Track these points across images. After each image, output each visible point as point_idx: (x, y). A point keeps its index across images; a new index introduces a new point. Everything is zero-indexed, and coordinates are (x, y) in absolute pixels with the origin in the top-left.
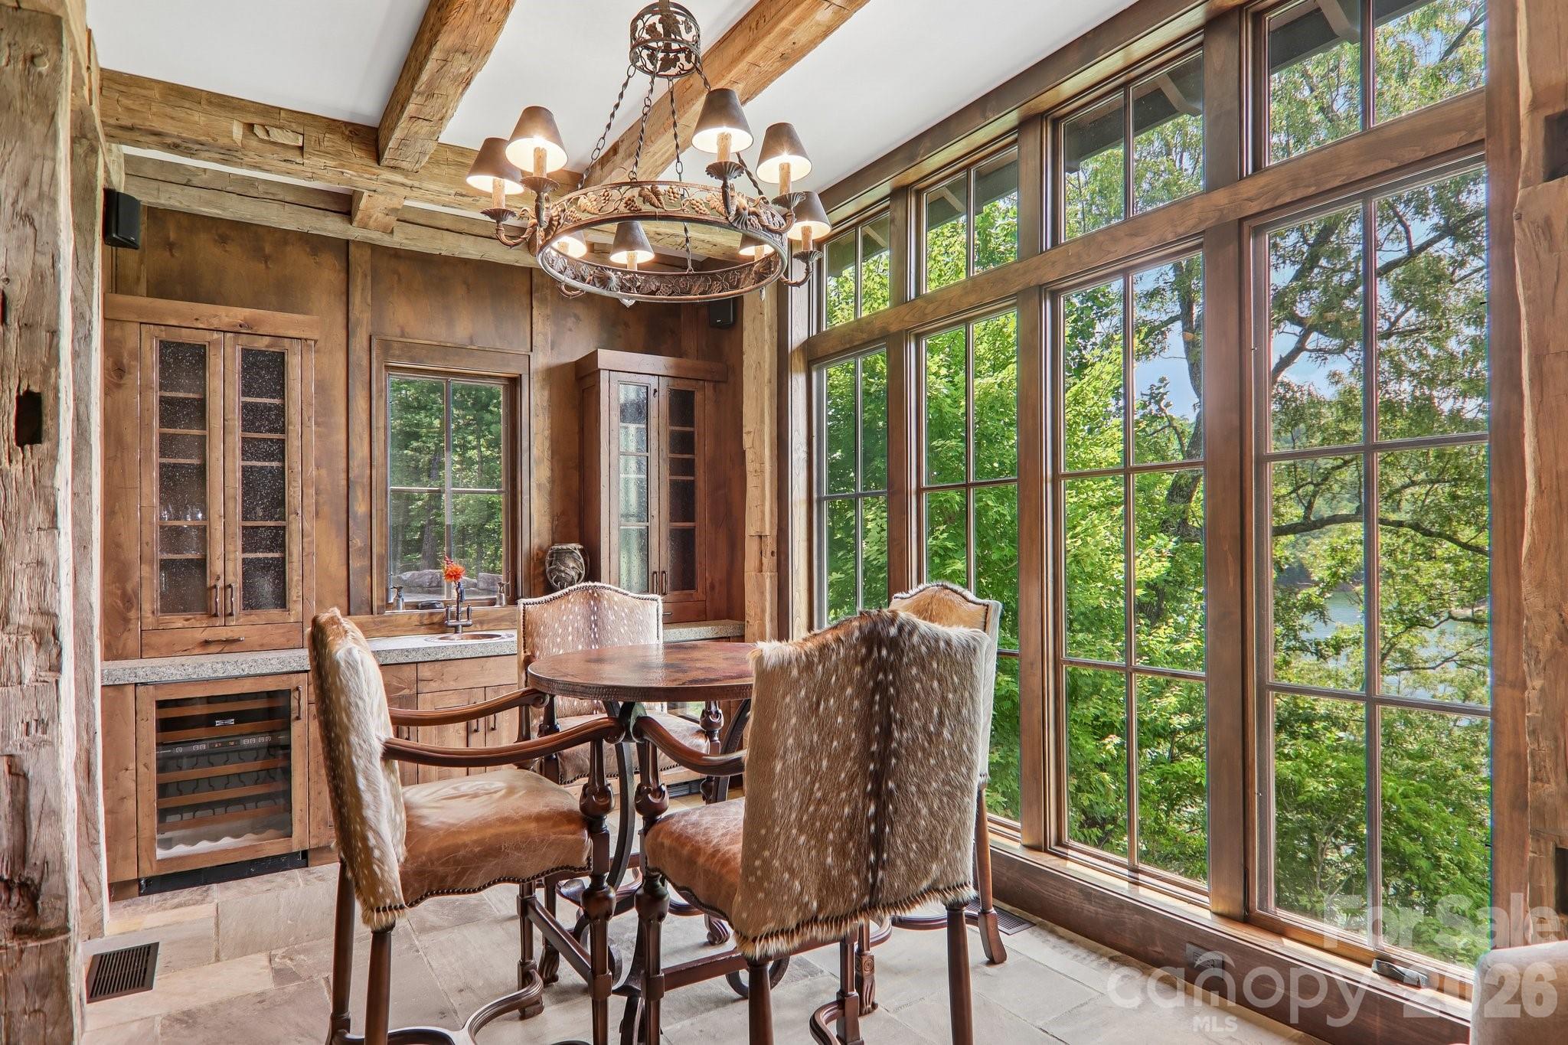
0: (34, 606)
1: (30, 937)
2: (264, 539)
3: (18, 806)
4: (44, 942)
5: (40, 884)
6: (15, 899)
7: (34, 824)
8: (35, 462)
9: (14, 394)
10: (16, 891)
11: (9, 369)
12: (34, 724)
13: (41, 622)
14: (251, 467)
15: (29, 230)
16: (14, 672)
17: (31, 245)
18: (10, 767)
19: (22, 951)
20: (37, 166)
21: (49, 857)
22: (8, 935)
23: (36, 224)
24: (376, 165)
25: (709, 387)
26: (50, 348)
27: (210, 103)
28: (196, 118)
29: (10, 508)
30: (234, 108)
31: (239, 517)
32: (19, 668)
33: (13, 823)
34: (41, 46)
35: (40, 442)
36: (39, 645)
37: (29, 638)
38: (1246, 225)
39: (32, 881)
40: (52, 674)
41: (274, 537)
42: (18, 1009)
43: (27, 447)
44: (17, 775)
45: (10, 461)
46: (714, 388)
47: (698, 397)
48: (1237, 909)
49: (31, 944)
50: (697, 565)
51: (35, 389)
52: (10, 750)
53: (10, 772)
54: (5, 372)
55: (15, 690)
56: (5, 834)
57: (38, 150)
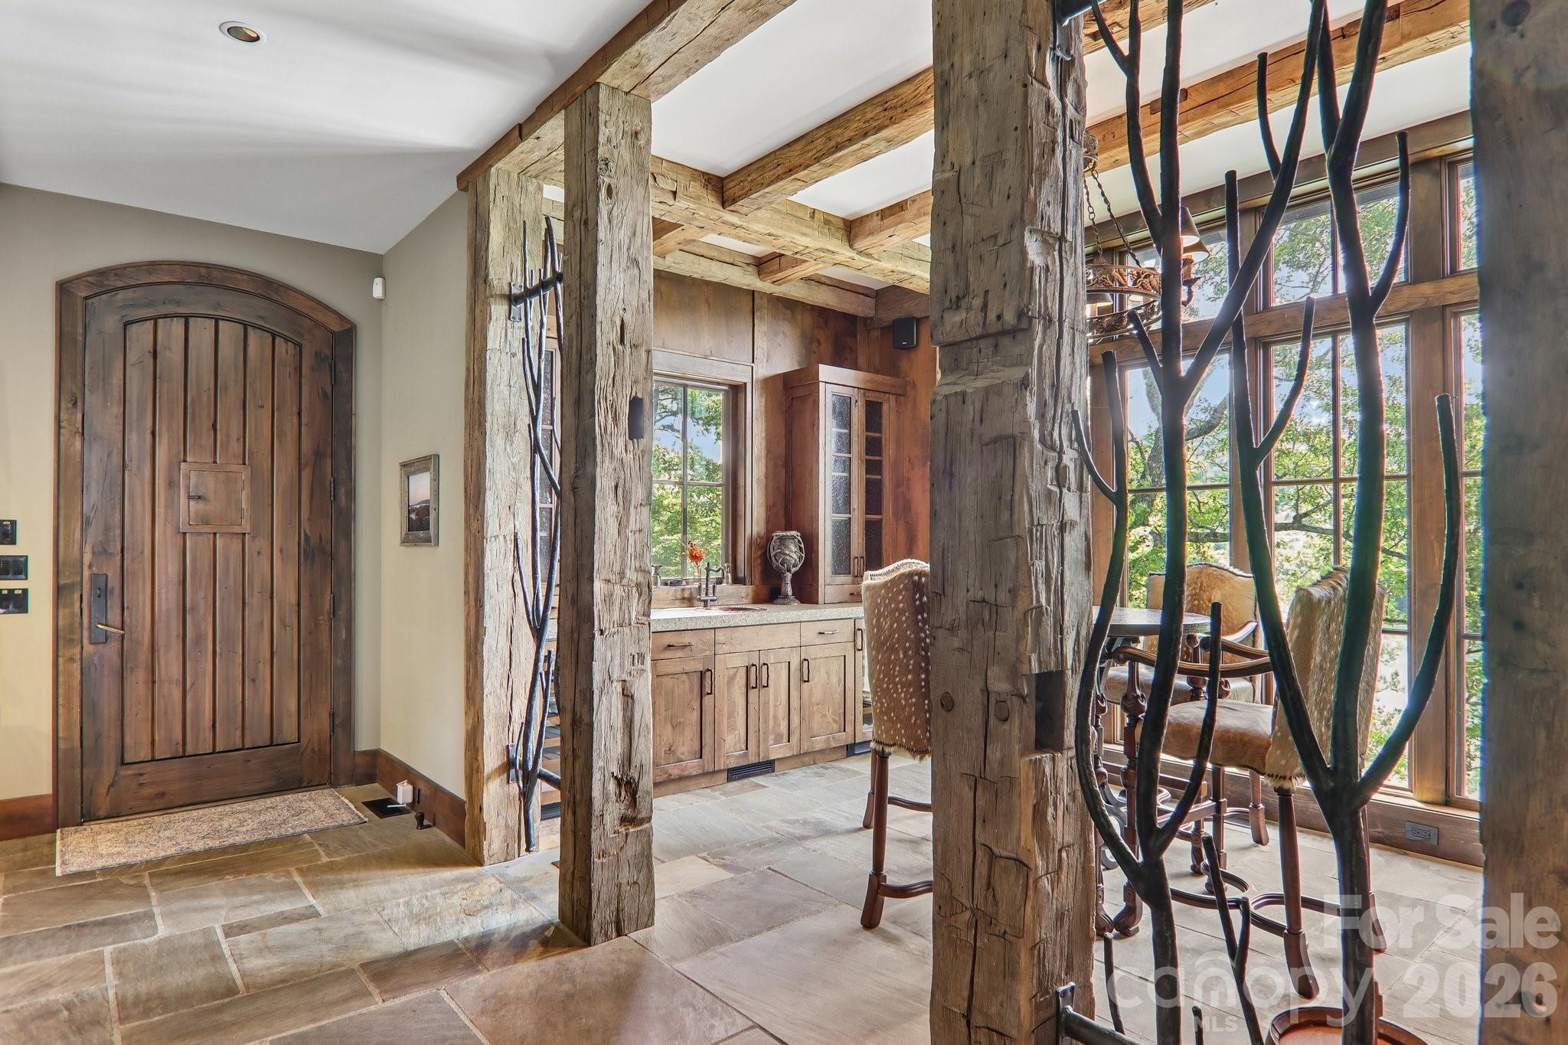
0: (638, 566)
1: (631, 824)
3: (628, 721)
4: (638, 829)
5: (638, 782)
6: (623, 793)
7: (636, 734)
8: (640, 452)
9: (628, 398)
10: (624, 787)
11: (626, 380)
12: (636, 656)
13: (641, 578)
15: (636, 271)
16: (626, 616)
17: (637, 283)
18: (623, 690)
19: (627, 835)
20: (640, 218)
21: (643, 762)
22: (619, 823)
23: (640, 266)
24: (721, 209)
25: (892, 398)
26: (648, 363)
29: (627, 487)
32: (629, 613)
33: (624, 734)
34: (640, 124)
35: (643, 437)
36: (640, 595)
37: (634, 589)
38: (1448, 311)
39: (634, 780)
40: (647, 618)
42: (624, 881)
43: (635, 440)
44: (628, 696)
45: (626, 451)
46: (896, 399)
47: (885, 407)
48: (1440, 798)
49: (631, 830)
50: (884, 552)
51: (640, 396)
52: (625, 677)
53: (623, 694)
54: (624, 382)
55: (627, 630)
56: (619, 742)
57: (640, 208)
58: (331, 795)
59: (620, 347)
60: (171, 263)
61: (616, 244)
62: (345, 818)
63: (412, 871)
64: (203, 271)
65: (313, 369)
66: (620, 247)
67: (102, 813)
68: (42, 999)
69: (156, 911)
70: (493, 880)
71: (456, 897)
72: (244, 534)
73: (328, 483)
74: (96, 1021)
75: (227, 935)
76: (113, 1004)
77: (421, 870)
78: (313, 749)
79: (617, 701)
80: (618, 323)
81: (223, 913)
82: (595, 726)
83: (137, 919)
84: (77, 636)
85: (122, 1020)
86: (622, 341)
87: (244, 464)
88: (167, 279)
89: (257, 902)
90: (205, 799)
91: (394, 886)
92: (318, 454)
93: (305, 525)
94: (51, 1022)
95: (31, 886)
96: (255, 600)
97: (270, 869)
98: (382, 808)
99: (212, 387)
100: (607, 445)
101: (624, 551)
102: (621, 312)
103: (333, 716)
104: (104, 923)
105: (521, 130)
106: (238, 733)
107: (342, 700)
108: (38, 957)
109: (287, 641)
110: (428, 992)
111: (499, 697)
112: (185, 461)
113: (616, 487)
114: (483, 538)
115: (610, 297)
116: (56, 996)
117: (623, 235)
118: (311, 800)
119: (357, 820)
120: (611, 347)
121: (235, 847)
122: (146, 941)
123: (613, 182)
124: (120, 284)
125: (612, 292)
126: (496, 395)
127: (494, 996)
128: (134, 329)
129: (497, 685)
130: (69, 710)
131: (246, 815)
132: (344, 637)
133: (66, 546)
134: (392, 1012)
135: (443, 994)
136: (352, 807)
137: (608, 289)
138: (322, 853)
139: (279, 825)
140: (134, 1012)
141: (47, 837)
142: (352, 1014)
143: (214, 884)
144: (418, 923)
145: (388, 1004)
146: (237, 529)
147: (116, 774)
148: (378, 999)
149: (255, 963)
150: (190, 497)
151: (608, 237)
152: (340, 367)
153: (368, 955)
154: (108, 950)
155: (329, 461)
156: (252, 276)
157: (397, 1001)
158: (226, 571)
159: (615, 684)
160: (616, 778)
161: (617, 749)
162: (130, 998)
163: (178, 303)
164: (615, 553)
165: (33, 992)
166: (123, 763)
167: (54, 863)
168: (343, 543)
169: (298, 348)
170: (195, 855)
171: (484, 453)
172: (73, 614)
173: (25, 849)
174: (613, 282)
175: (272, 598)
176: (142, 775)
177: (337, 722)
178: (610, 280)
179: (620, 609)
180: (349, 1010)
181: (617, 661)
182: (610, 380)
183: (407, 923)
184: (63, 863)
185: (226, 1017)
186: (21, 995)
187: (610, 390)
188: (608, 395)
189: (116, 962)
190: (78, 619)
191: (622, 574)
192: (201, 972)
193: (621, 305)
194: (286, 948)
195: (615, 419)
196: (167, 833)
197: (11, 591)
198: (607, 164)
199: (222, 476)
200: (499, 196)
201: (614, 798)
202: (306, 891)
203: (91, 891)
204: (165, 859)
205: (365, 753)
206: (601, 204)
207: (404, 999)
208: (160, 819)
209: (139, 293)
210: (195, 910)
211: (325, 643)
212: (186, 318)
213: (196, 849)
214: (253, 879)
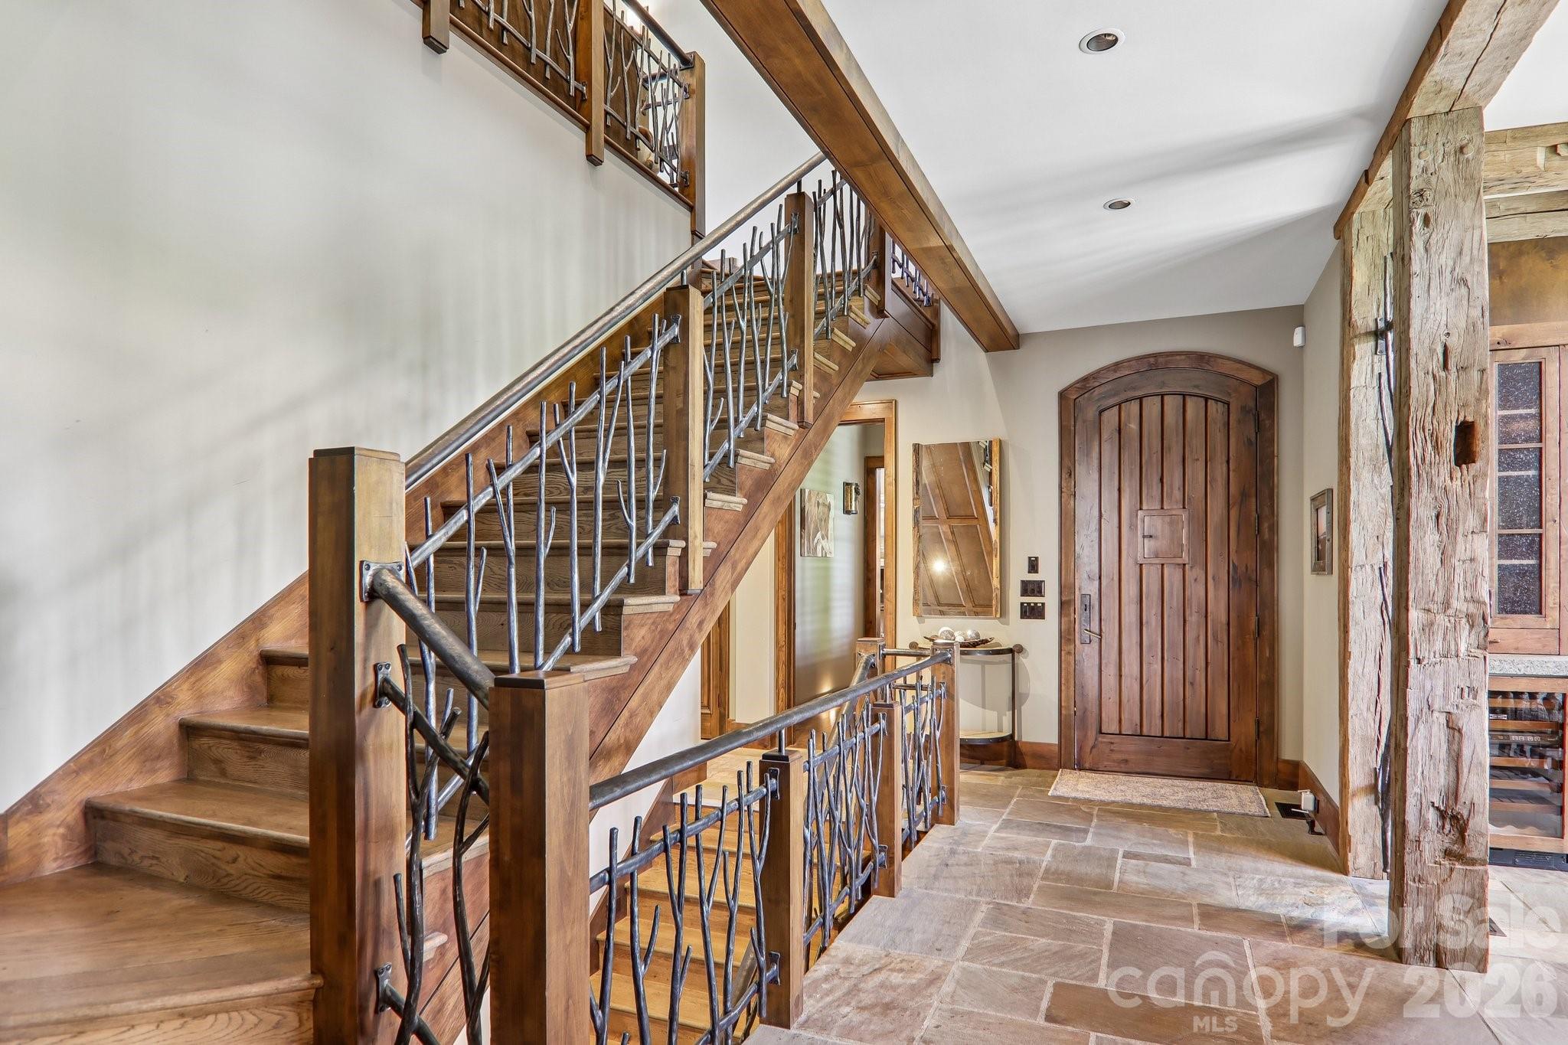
0: (1468, 595)
1: (1458, 860)
2: (1519, 546)
3: (1454, 754)
4: (1468, 868)
5: (1468, 820)
6: (1448, 827)
7: (1465, 770)
8: (1470, 478)
9: (1454, 424)
10: (1448, 820)
11: (1451, 406)
12: (1466, 690)
13: (1472, 608)
14: (1507, 477)
15: (1464, 291)
16: (1453, 647)
17: (1465, 302)
18: (1447, 722)
19: (1451, 870)
21: (1476, 801)
22: (1442, 855)
23: (1469, 284)
26: (1481, 383)
27: (1514, 138)
28: (1502, 158)
29: (1452, 516)
30: (1537, 136)
31: (1495, 526)
32: (1457, 644)
33: (1448, 767)
34: (1467, 137)
35: (1474, 462)
36: (1472, 626)
37: (1464, 621)
39: (1462, 816)
40: (1481, 651)
41: (1530, 544)
43: (1464, 466)
44: (1453, 729)
45: (1452, 479)
49: (1458, 866)
51: (1470, 419)
52: (1448, 708)
53: (1448, 726)
54: (1448, 409)
55: (1453, 661)
56: (1442, 774)
57: (1468, 223)
58: (1253, 791)
59: (1443, 374)
60: (1129, 360)
61: (1435, 271)
62: (1254, 809)
63: (1282, 860)
64: (1152, 360)
65: (1239, 422)
66: (1440, 273)
67: (1087, 765)
68: (1011, 854)
69: (1091, 830)
70: (1350, 888)
71: (1305, 889)
72: (1184, 565)
73: (1253, 519)
74: (1030, 874)
75: (1124, 857)
76: (1042, 870)
77: (1290, 862)
78: (1241, 750)
79: (1440, 734)
80: (1440, 350)
81: (1130, 844)
82: (1409, 751)
83: (1078, 830)
84: (1072, 638)
85: (1043, 879)
86: (1445, 366)
87: (1184, 508)
88: (1127, 373)
89: (1154, 844)
90: (1156, 771)
91: (1259, 865)
92: (1244, 495)
93: (1233, 556)
94: (1009, 867)
95: (1033, 796)
96: (1193, 619)
97: (1175, 827)
98: (1288, 810)
99: (1160, 449)
100: (1425, 475)
101: (1450, 581)
102: (1443, 338)
103: (1258, 723)
104: (1060, 827)
105: (1367, 177)
106: (1181, 725)
107: (1266, 710)
108: (1019, 834)
109: (1218, 654)
110: (1235, 937)
111: (1366, 721)
112: (1141, 509)
113: (1438, 517)
114: (1348, 567)
115: (1428, 326)
116: (1017, 855)
117: (1445, 259)
118: (1234, 790)
119: (1262, 814)
120: (1431, 376)
121: (1160, 808)
122: (1077, 844)
123: (1430, 211)
124: (1097, 384)
125: (1431, 321)
126: (1361, 431)
127: (1283, 960)
128: (1106, 414)
129: (1364, 707)
130: (1068, 688)
131: (1181, 789)
132: (1268, 655)
133: (1066, 575)
134: (1200, 937)
135: (1246, 943)
136: (1264, 803)
137: (1424, 319)
138: (1219, 828)
139: (1199, 802)
140: (1051, 877)
141: (1055, 772)
142: (1174, 928)
143: (1135, 826)
144: (1261, 894)
145: (1201, 932)
146: (1179, 561)
147: (1096, 739)
148: (1196, 926)
149: (1132, 878)
150: (1144, 537)
151: (1425, 266)
152: (1263, 416)
153: (1207, 900)
154: (1054, 842)
155: (1254, 500)
156: (1188, 354)
157: (1209, 933)
158: (1171, 593)
159: (1436, 714)
160: (1438, 809)
161: (1441, 779)
162: (1053, 870)
163: (1134, 389)
164: (1437, 581)
165: (1008, 849)
166: (1101, 732)
167: (1050, 787)
168: (1266, 571)
169: (1226, 406)
170: (1132, 805)
171: (1349, 486)
172: (1070, 621)
173: (1039, 776)
174: (1432, 310)
175: (1206, 617)
176: (1112, 743)
177: (1261, 729)
178: (1427, 310)
179: (1444, 639)
180: (1172, 925)
181: (1439, 691)
182: (1429, 410)
183: (1251, 892)
184: (1055, 789)
185: (1097, 899)
186: (1003, 849)
187: (1428, 419)
188: (1427, 425)
189: (1055, 849)
190: (1072, 625)
191: (1446, 605)
192: (1098, 871)
193: (1443, 330)
194: (1156, 876)
195: (1437, 447)
196: (1122, 788)
197: (1036, 604)
198: (1421, 195)
199: (1167, 519)
200: (1362, 238)
201: (1435, 828)
202: (1191, 849)
203: (1061, 809)
204: (1113, 802)
205: (1288, 762)
206: (1414, 238)
207: (1214, 934)
208: (1123, 778)
209: (1108, 387)
210: (1113, 837)
211: (1251, 659)
212: (1141, 399)
213: (1134, 801)
214: (1160, 830)
